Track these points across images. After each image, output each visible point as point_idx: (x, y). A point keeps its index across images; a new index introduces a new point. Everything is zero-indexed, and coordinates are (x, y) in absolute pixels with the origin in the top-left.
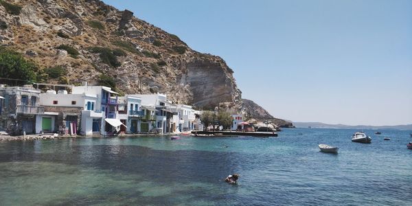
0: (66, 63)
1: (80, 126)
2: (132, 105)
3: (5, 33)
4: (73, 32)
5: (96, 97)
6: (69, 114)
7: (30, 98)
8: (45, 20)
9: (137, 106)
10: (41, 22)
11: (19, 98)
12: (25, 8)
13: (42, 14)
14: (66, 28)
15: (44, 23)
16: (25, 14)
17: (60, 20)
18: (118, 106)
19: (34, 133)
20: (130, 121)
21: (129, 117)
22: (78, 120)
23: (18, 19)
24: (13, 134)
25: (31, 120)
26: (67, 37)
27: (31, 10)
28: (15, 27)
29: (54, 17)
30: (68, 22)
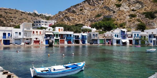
0: (126, 21)
1: (112, 42)
2: (135, 34)
3: (114, 14)
4: (139, 8)
5: (119, 32)
6: (107, 38)
7: (95, 35)
8: (128, 6)
9: (138, 35)
10: (127, 7)
11: (92, 35)
12: (123, 4)
13: (128, 5)
14: (136, 7)
15: (128, 7)
16: (123, 6)
17: (134, 5)
18: (127, 35)
19: (97, 44)
20: (134, 40)
21: (134, 39)
22: (111, 40)
23: (120, 8)
24: (91, 44)
25: (96, 40)
26: (135, 10)
27: (124, 4)
28: (119, 11)
29: (132, 4)
30: (137, 5)
